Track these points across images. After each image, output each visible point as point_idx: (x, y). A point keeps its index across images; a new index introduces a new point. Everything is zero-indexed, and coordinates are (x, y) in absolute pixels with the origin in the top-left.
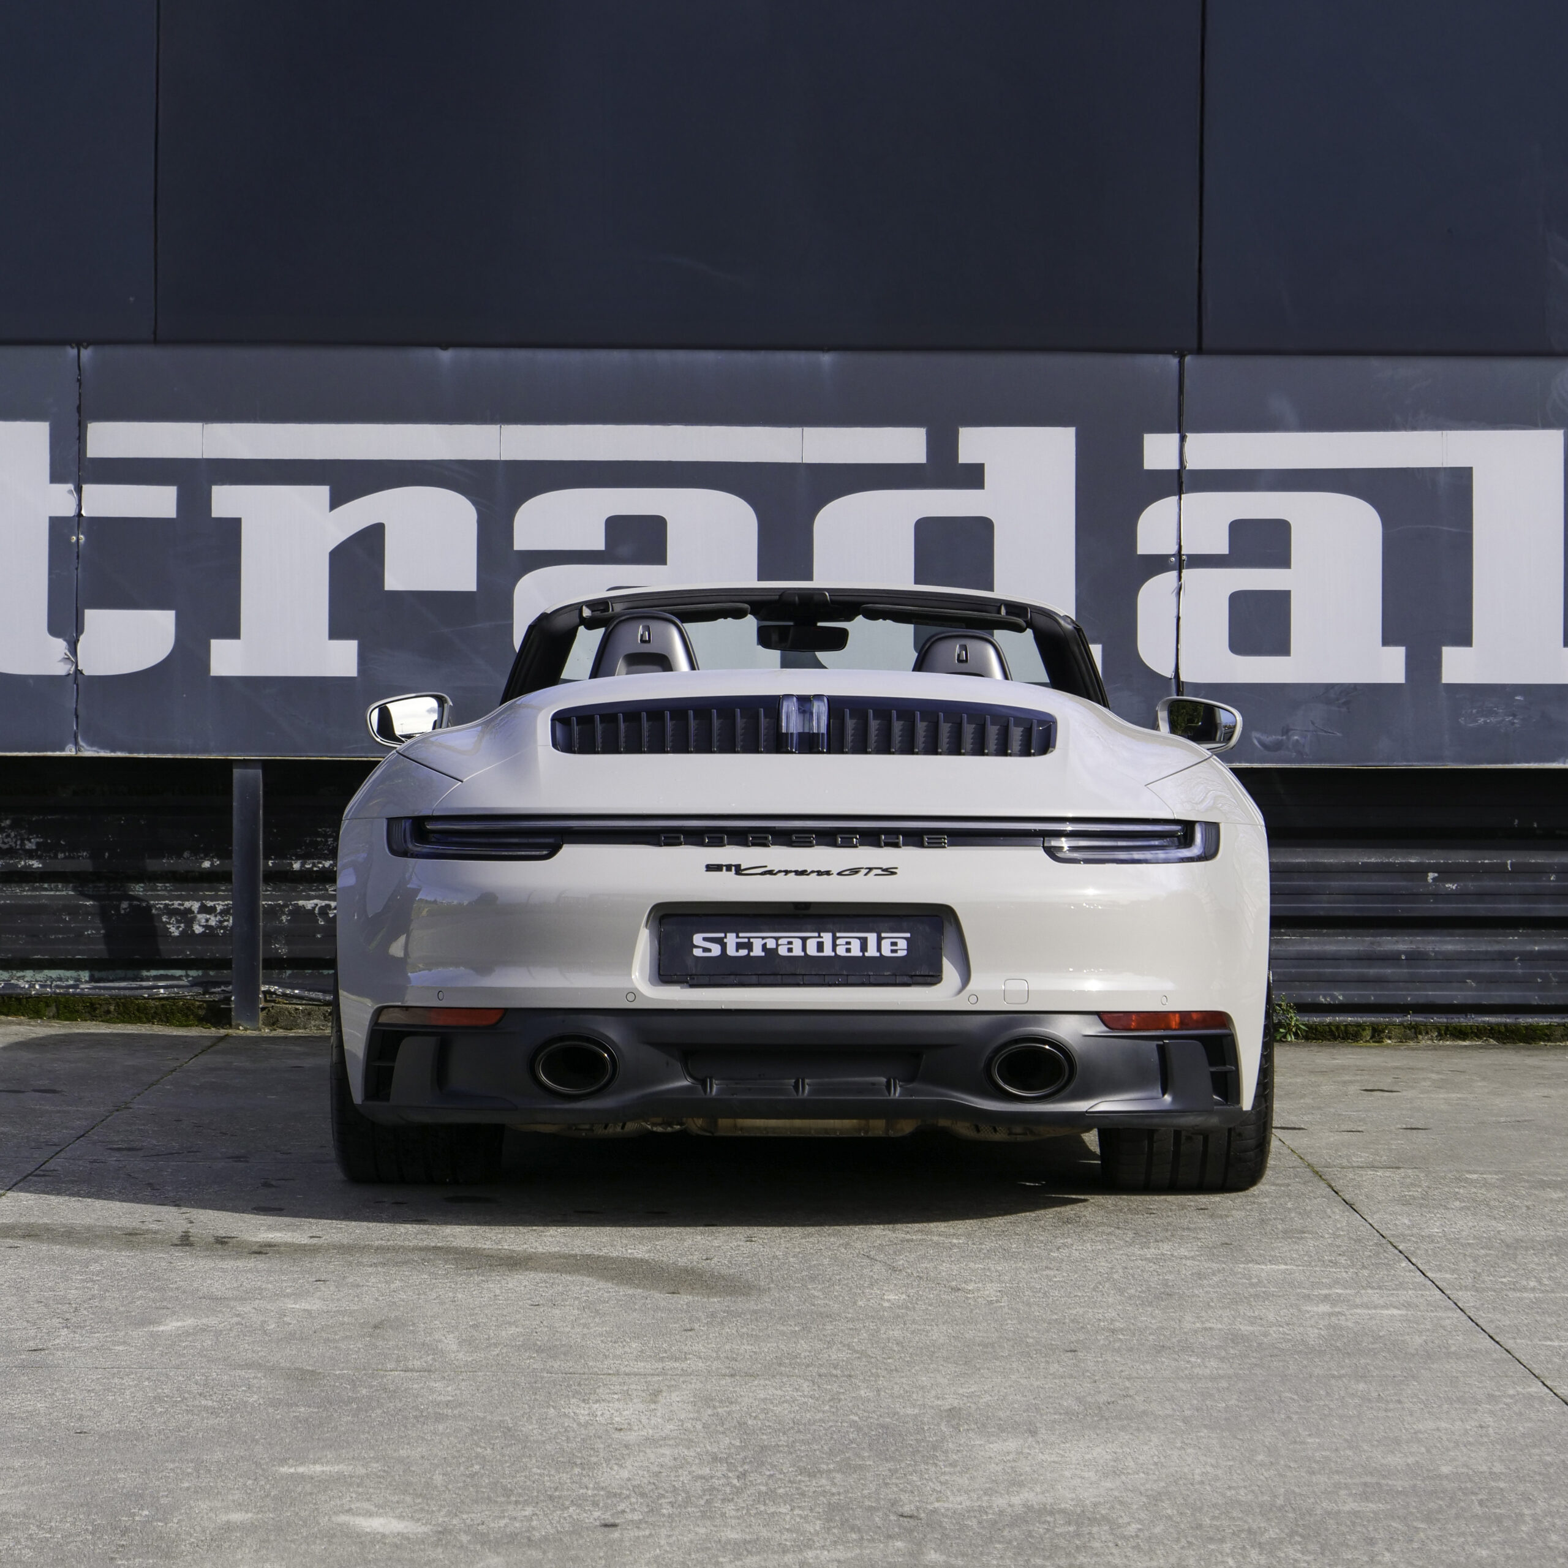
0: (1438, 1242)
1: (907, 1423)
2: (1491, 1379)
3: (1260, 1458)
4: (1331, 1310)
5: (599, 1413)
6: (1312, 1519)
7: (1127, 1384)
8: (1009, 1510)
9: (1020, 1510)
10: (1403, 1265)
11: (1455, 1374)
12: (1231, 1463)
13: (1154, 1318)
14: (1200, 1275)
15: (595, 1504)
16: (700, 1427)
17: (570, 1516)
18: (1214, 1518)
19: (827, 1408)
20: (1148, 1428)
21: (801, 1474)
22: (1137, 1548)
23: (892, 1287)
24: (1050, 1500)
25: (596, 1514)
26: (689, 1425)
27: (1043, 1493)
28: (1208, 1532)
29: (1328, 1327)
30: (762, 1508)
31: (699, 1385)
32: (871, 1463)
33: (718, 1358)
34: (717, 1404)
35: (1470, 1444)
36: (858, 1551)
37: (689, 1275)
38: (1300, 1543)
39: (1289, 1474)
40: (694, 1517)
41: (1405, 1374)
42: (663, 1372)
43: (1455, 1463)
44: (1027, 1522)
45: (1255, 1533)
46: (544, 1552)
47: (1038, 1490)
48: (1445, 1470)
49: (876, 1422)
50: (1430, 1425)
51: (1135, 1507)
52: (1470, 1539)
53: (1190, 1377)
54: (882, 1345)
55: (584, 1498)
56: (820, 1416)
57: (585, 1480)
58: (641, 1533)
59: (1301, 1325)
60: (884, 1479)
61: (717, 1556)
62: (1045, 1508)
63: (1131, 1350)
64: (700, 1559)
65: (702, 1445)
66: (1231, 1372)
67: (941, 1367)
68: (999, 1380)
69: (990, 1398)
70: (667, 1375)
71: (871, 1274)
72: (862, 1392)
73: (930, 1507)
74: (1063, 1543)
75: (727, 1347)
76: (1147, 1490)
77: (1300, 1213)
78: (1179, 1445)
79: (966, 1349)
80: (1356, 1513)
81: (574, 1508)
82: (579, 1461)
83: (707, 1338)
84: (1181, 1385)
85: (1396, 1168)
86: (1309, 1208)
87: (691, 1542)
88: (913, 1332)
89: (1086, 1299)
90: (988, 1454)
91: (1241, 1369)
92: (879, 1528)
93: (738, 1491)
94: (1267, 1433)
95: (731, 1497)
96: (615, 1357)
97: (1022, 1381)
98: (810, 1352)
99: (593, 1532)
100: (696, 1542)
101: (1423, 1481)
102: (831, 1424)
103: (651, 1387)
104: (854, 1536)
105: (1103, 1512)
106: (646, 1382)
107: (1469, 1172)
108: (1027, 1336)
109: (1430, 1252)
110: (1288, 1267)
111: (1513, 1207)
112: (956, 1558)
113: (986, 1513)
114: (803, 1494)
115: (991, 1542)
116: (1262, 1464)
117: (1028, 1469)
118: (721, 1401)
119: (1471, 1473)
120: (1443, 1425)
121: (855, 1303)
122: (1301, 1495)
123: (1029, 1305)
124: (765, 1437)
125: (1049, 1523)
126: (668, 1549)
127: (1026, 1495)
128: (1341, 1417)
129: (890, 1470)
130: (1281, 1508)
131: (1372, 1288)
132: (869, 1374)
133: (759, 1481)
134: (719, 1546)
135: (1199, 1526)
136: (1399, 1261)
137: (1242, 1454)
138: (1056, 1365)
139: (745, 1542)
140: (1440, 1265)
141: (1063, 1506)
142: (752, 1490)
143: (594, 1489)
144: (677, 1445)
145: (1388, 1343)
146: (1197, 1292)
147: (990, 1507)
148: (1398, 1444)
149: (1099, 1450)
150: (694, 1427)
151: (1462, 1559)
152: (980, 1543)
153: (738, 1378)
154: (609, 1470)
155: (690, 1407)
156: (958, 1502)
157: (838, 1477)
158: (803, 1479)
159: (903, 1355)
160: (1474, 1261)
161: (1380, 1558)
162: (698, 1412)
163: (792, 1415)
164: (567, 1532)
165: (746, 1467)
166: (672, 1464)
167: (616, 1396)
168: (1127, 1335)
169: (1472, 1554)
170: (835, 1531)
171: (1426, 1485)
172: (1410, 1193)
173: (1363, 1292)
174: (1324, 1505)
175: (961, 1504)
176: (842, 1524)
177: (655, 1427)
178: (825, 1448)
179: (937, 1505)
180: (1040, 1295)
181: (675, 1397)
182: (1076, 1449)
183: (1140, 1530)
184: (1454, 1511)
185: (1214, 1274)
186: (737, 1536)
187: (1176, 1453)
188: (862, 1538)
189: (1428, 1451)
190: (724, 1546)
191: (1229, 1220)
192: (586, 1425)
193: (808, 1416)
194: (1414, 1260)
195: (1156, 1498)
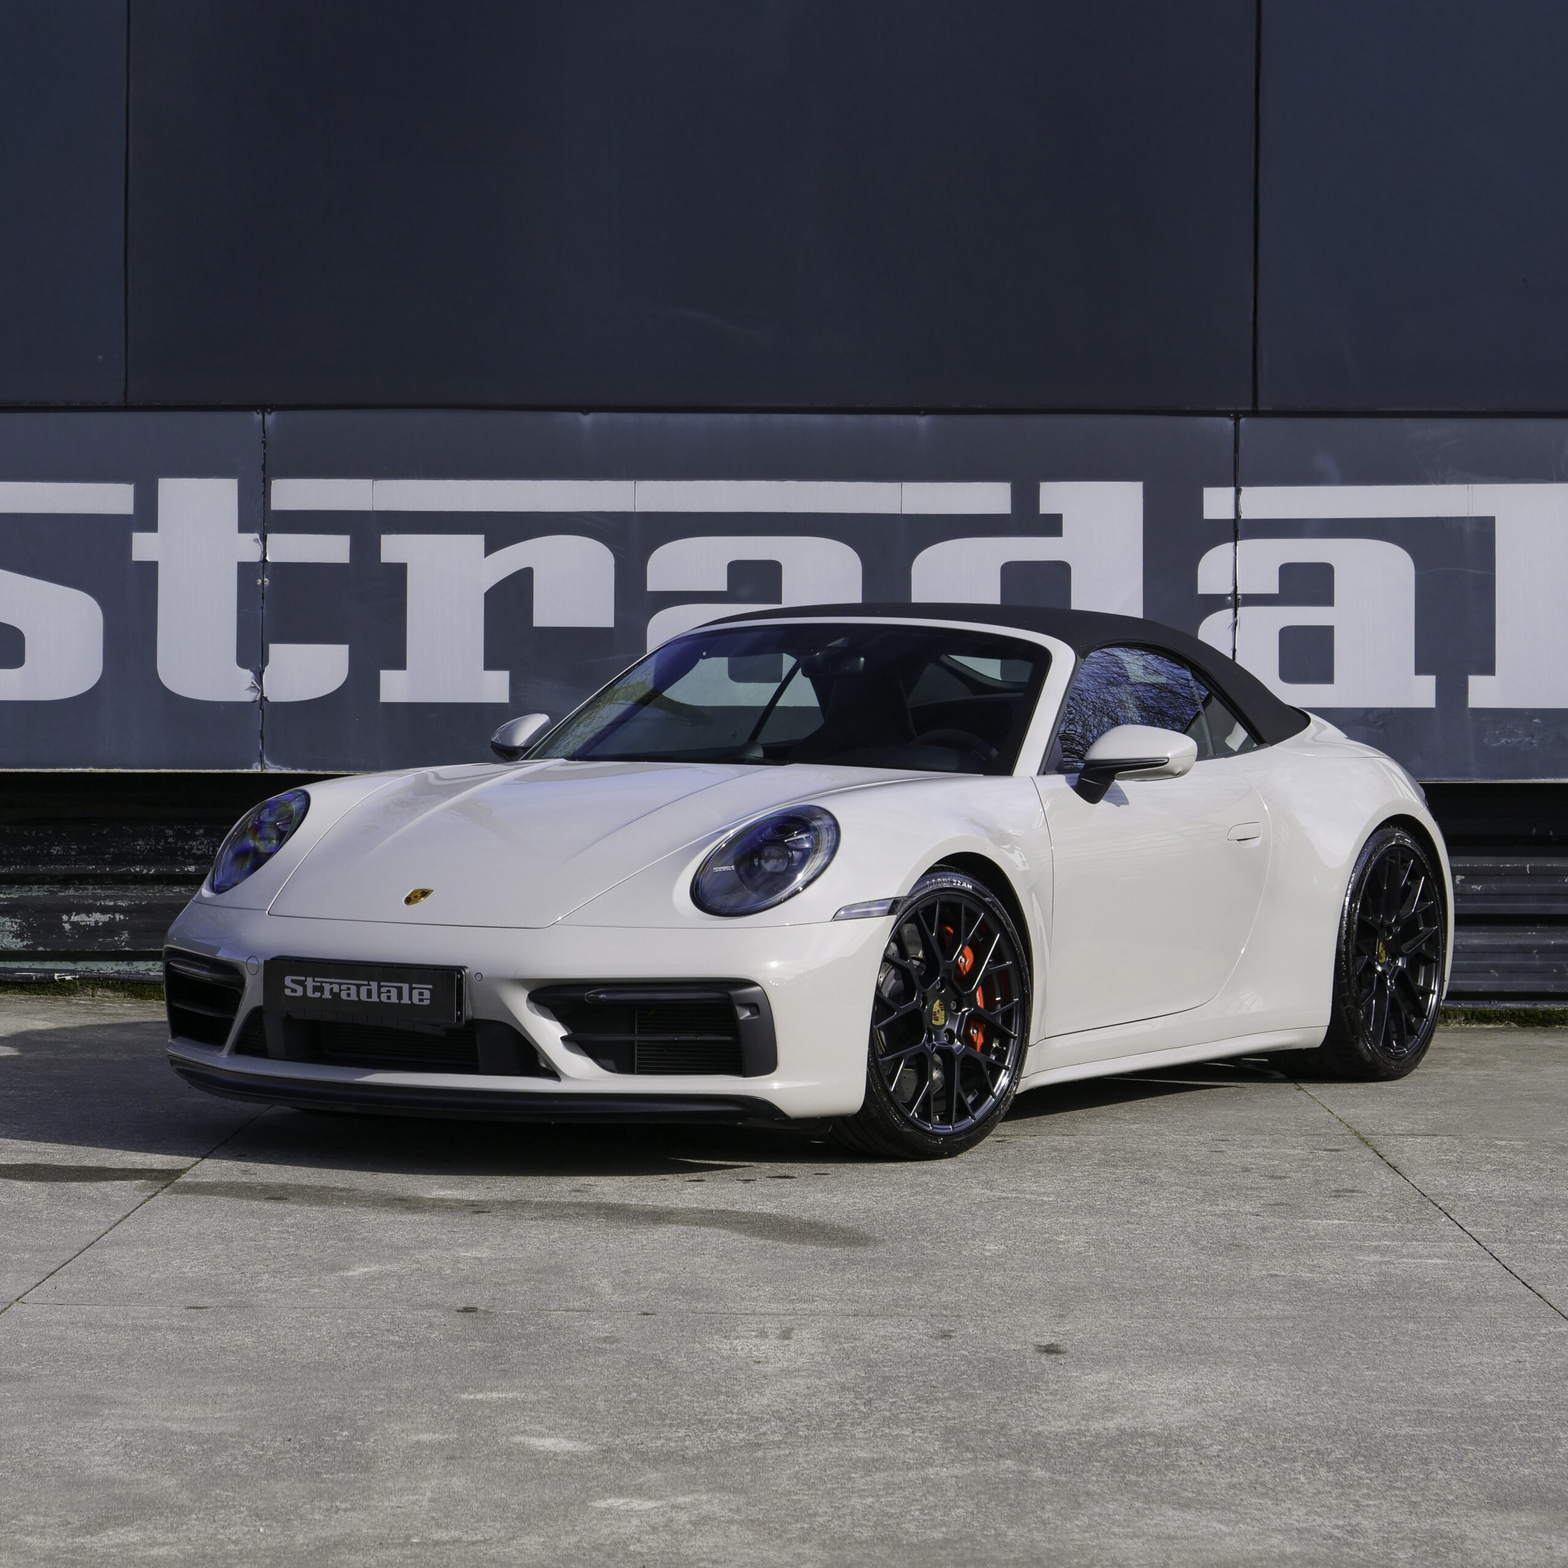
0: (1474, 1200)
1: (1011, 1357)
2: (1526, 1320)
3: (1324, 1388)
4: (1381, 1259)
5: (739, 1348)
6: (1372, 1442)
7: (1204, 1323)
8: (1105, 1432)
9: (1114, 1433)
10: (1443, 1220)
11: (1493, 1316)
12: (1299, 1393)
13: (1224, 1266)
14: (1264, 1229)
15: (740, 1427)
16: (829, 1360)
17: (719, 1437)
18: (1285, 1440)
19: (940, 1344)
20: (1224, 1362)
21: (920, 1401)
22: (1219, 1466)
23: (992, 1238)
24: (1140, 1425)
25: (742, 1436)
26: (819, 1359)
27: (1134, 1418)
28: (1281, 1452)
29: (1379, 1274)
30: (887, 1431)
31: (826, 1324)
32: (981, 1392)
33: (842, 1300)
34: (843, 1340)
35: (1510, 1377)
36: (973, 1468)
37: (813, 1228)
38: (1362, 1462)
39: (1350, 1402)
40: (828, 1438)
41: (1449, 1315)
42: (794, 1313)
43: (1497, 1393)
44: (1121, 1443)
45: (1323, 1454)
46: (697, 1469)
47: (1130, 1416)
48: (1489, 1399)
49: (984, 1356)
50: (1474, 1359)
51: (1216, 1430)
52: (1513, 1459)
53: (1259, 1318)
54: (986, 1289)
55: (730, 1421)
56: (934, 1350)
57: (730, 1406)
58: (782, 1452)
59: (1355, 1272)
60: (993, 1406)
61: (850, 1473)
62: (1136, 1432)
63: (1206, 1294)
64: (835, 1475)
65: (831, 1376)
66: (1295, 1313)
67: (1039, 1309)
68: (1090, 1320)
69: (1083, 1336)
70: (797, 1314)
71: (973, 1227)
72: (970, 1330)
73: (1035, 1430)
74: (1154, 1462)
75: (849, 1291)
76: (1225, 1416)
77: (1350, 1175)
78: (1252, 1376)
79: (1060, 1293)
80: (1411, 1437)
81: (722, 1430)
82: (724, 1390)
83: (831, 1283)
84: (1252, 1325)
85: (1433, 1135)
86: (1357, 1171)
87: (826, 1460)
88: (1012, 1278)
89: (1164, 1249)
90: (1084, 1385)
91: (1303, 1311)
92: (991, 1448)
93: (866, 1416)
94: (1330, 1367)
95: (859, 1421)
96: (751, 1299)
97: (1111, 1321)
98: (922, 1295)
99: (739, 1451)
100: (830, 1460)
101: (1469, 1408)
102: (944, 1358)
103: (784, 1326)
104: (969, 1455)
105: (1188, 1435)
106: (779, 1321)
107: (1497, 1139)
108: (1113, 1282)
109: (1466, 1209)
110: (1342, 1222)
111: (1538, 1169)
112: (1060, 1475)
113: (1085, 1436)
114: (922, 1419)
115: (1090, 1461)
116: (1326, 1394)
117: (1119, 1397)
118: (846, 1338)
119: (1511, 1401)
120: (1485, 1360)
121: (960, 1252)
122: (1362, 1420)
123: (1113, 1254)
124: (886, 1369)
125: (1140, 1444)
126: (806, 1466)
127: (1119, 1420)
128: (1394, 1353)
129: (998, 1398)
130: (1344, 1432)
131: (1417, 1240)
132: (976, 1314)
133: (883, 1407)
134: (850, 1463)
135: (1273, 1448)
136: (1440, 1217)
137: (1308, 1384)
138: (1140, 1307)
139: (873, 1460)
140: (1476, 1220)
141: (1152, 1429)
142: (877, 1415)
143: (738, 1413)
144: (809, 1376)
145: (1433, 1288)
146: (1261, 1244)
147: (1088, 1430)
148: (1446, 1377)
149: (1181, 1381)
150: (824, 1360)
151: (1507, 1477)
152: (1081, 1461)
153: (860, 1317)
154: (750, 1397)
155: (819, 1343)
156: (1060, 1426)
157: (953, 1404)
158: (922, 1406)
159: (1004, 1298)
160: (1507, 1217)
161: (1434, 1475)
162: (826, 1347)
163: (909, 1350)
164: (716, 1451)
165: (871, 1395)
166: (806, 1392)
167: (754, 1333)
168: (1202, 1281)
169: (1516, 1472)
170: (952, 1451)
171: (1472, 1412)
172: (1447, 1157)
173: (1409, 1243)
174: (1382, 1429)
175: (1062, 1427)
176: (958, 1445)
177: (789, 1360)
178: (940, 1378)
179: (1041, 1428)
180: (1123, 1246)
181: (805, 1334)
182: (1161, 1380)
183: (1221, 1451)
184: (1498, 1435)
185: (1276, 1228)
186: (865, 1455)
187: (1250, 1384)
188: (977, 1458)
189: (1473, 1382)
190: (855, 1463)
191: (1287, 1180)
192: (728, 1358)
193: (924, 1350)
194: (1452, 1216)
195: (1234, 1423)
